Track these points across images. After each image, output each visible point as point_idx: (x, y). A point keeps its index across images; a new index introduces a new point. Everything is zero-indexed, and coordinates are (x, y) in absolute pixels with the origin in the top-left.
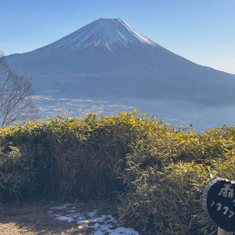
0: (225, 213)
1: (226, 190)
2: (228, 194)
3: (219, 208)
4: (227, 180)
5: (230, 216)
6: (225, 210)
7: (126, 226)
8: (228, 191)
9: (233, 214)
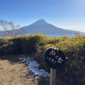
0: (52, 62)
1: (52, 52)
2: (53, 54)
3: (50, 60)
4: (53, 48)
5: (54, 63)
6: (52, 60)
7: (35, 61)
8: (53, 53)
9: (55, 62)
